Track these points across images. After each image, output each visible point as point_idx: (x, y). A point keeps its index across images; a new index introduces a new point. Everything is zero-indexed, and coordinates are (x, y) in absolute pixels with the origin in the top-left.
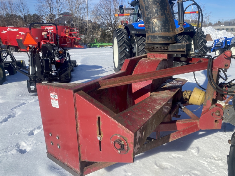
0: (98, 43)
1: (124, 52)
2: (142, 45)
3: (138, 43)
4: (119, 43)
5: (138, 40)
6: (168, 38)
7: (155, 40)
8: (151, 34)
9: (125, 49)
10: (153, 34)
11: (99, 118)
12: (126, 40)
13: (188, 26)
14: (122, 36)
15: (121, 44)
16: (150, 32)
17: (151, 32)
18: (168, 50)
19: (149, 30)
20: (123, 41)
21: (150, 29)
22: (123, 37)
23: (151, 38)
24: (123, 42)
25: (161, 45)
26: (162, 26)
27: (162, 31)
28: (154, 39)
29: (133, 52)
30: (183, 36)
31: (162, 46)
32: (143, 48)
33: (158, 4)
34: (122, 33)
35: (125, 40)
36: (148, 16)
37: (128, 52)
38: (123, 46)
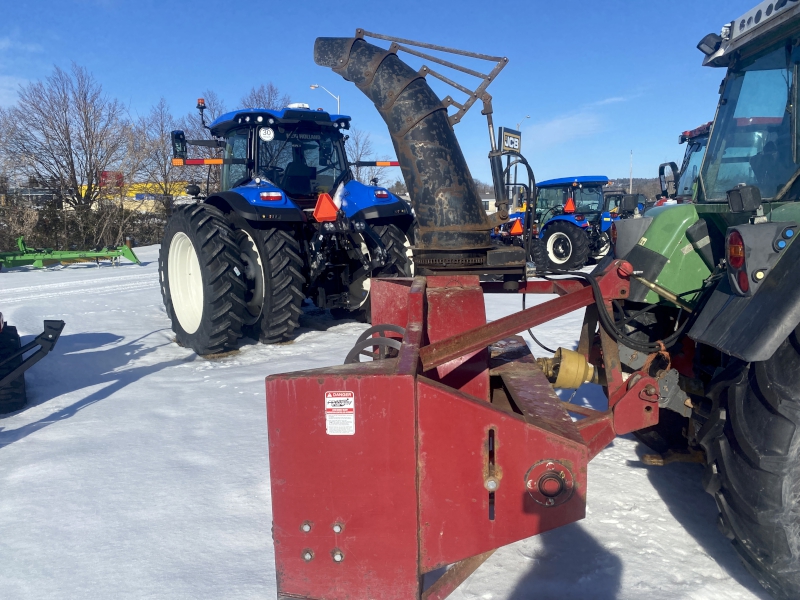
0: (31, 252)
1: (225, 279)
2: (279, 254)
3: (266, 249)
4: (205, 249)
5: (265, 239)
6: (479, 238)
7: (451, 242)
8: (437, 229)
9: (230, 268)
10: (444, 229)
11: (491, 433)
12: (229, 241)
13: (395, 200)
14: (212, 228)
15: (215, 254)
16: (436, 222)
17: (438, 224)
18: (485, 266)
19: (433, 219)
20: (217, 242)
21: (436, 217)
22: (218, 232)
23: (439, 239)
24: (221, 247)
25: (467, 255)
26: (465, 208)
27: (465, 222)
28: (447, 240)
29: (248, 277)
30: (386, 227)
31: (469, 257)
32: (285, 263)
33: (448, 157)
34: (211, 218)
35: (226, 239)
36: (427, 186)
37: (239, 277)
38: (222, 260)
